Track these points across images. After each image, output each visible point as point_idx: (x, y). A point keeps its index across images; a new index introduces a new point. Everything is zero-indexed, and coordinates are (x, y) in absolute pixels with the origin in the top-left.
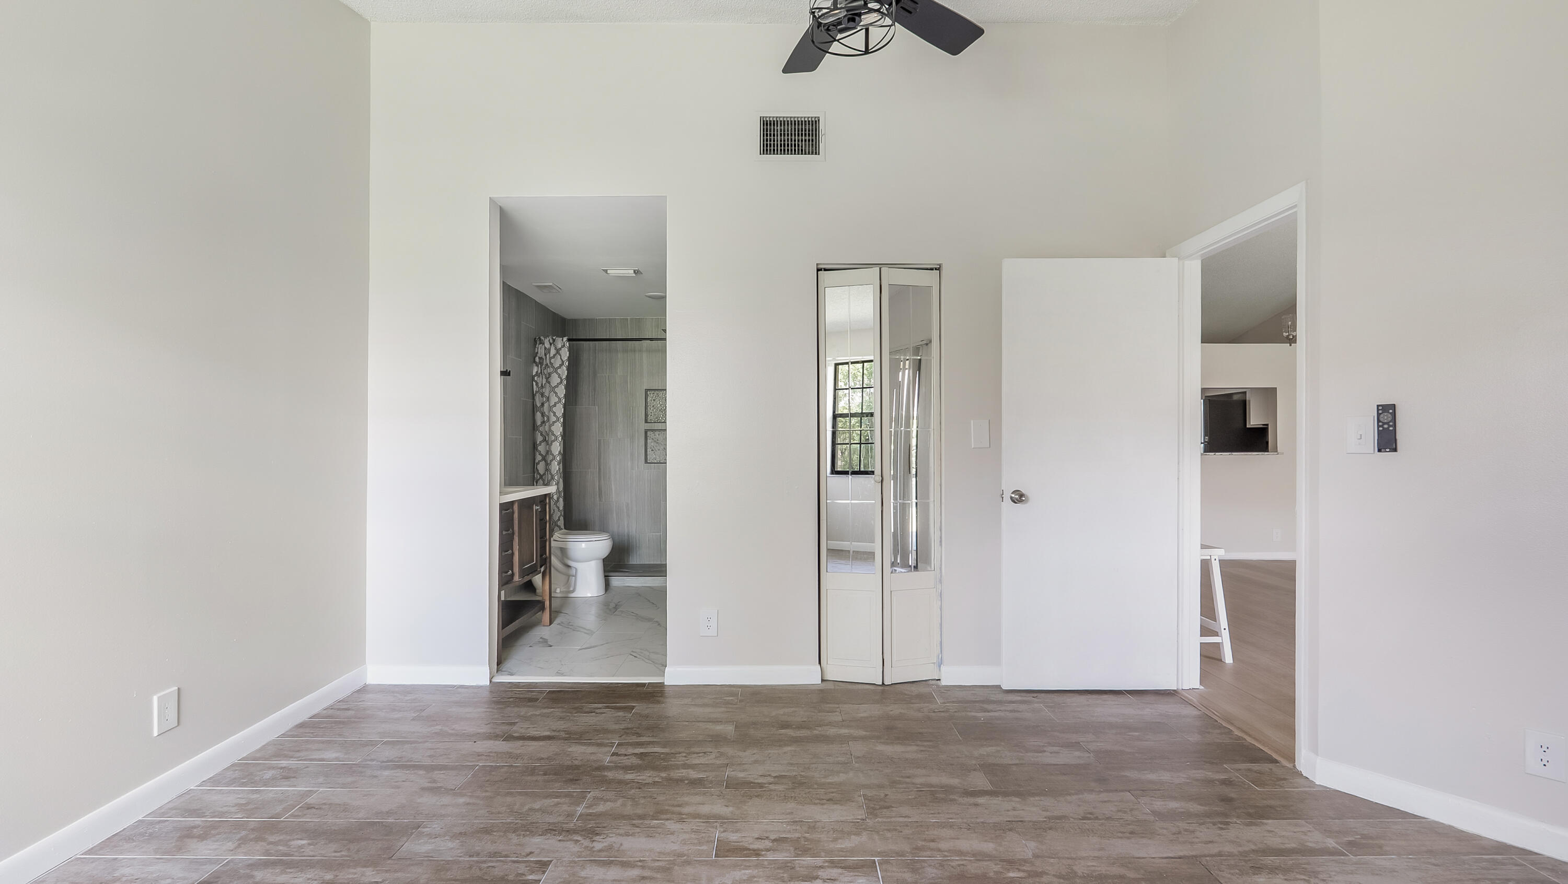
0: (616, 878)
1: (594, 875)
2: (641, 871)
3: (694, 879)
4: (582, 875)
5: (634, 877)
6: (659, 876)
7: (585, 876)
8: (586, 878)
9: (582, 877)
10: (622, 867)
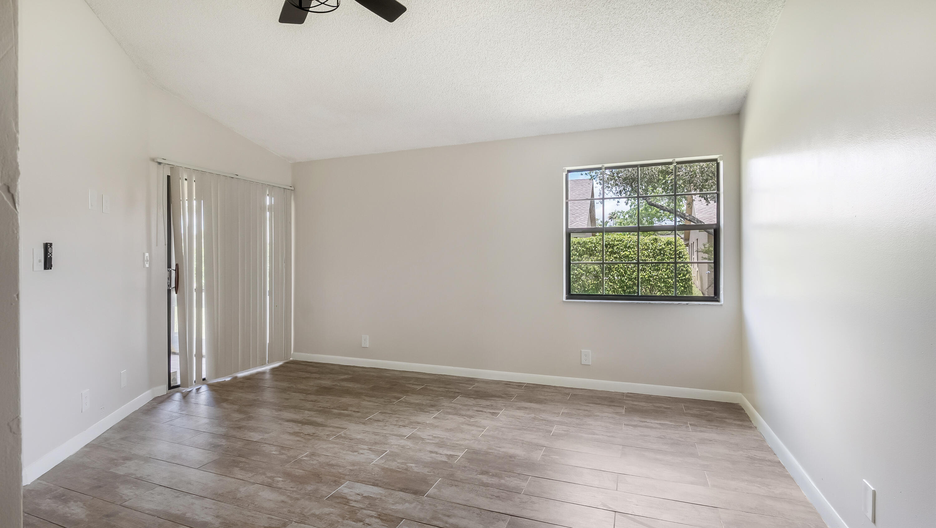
0: (463, 519)
1: (475, 524)
2: (448, 521)
3: (423, 509)
4: (482, 526)
5: (453, 518)
6: (440, 516)
7: (480, 525)
8: (480, 524)
9: (482, 524)
10: (458, 526)
